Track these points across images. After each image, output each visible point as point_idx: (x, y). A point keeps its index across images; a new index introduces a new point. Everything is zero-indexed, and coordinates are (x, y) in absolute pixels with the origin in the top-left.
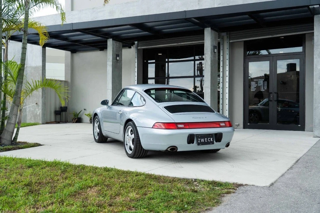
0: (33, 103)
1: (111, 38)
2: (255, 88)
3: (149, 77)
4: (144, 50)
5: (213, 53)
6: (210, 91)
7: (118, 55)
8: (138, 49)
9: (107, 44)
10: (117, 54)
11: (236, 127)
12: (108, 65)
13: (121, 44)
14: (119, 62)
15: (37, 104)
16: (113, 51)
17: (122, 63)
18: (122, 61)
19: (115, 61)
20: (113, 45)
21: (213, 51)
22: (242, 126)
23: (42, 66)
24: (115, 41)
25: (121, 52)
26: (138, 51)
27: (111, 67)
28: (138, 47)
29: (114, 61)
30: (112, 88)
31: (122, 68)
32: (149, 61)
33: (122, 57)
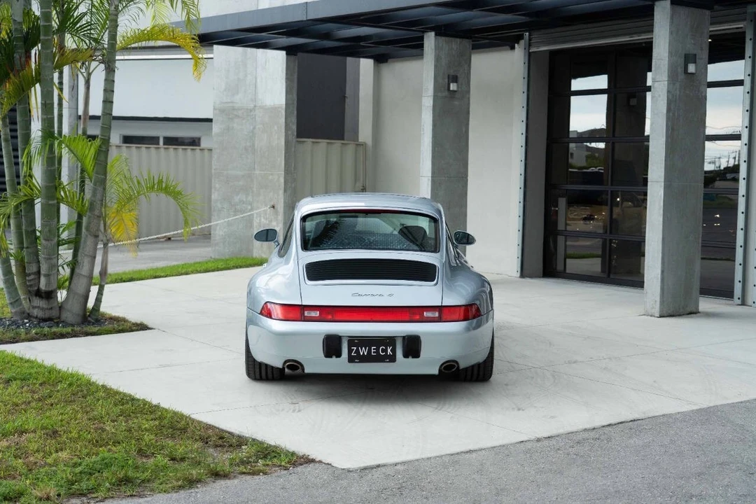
0: (266, 206)
1: (431, 29)
4: (553, 54)
5: (682, 76)
6: (662, 192)
7: (454, 79)
8: (530, 54)
9: (423, 44)
10: (451, 74)
12: (423, 108)
13: (467, 43)
14: (457, 96)
15: (273, 207)
16: (436, 66)
17: (469, 98)
18: (468, 92)
19: (446, 93)
20: (437, 48)
23: (286, 104)
24: (443, 38)
25: (466, 66)
26: (531, 58)
27: (431, 112)
28: (530, 45)
29: (440, 94)
30: (433, 173)
31: (468, 113)
32: (577, 84)
33: (471, 83)
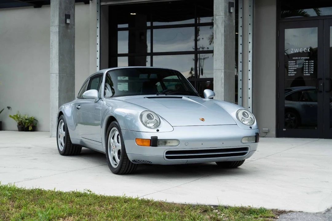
2: (294, 71)
3: (119, 52)
4: (110, 6)
5: (228, 14)
6: (223, 76)
7: (68, 16)
8: (101, 6)
10: (67, 13)
11: (264, 135)
12: (51, 33)
14: (70, 26)
16: (59, 8)
17: (74, 29)
18: (74, 25)
19: (64, 25)
21: (228, 10)
22: (274, 132)
25: (73, 10)
26: (101, 9)
27: (58, 35)
28: (100, 2)
29: (61, 25)
30: (59, 71)
31: (74, 37)
32: (120, 26)
33: (75, 20)
